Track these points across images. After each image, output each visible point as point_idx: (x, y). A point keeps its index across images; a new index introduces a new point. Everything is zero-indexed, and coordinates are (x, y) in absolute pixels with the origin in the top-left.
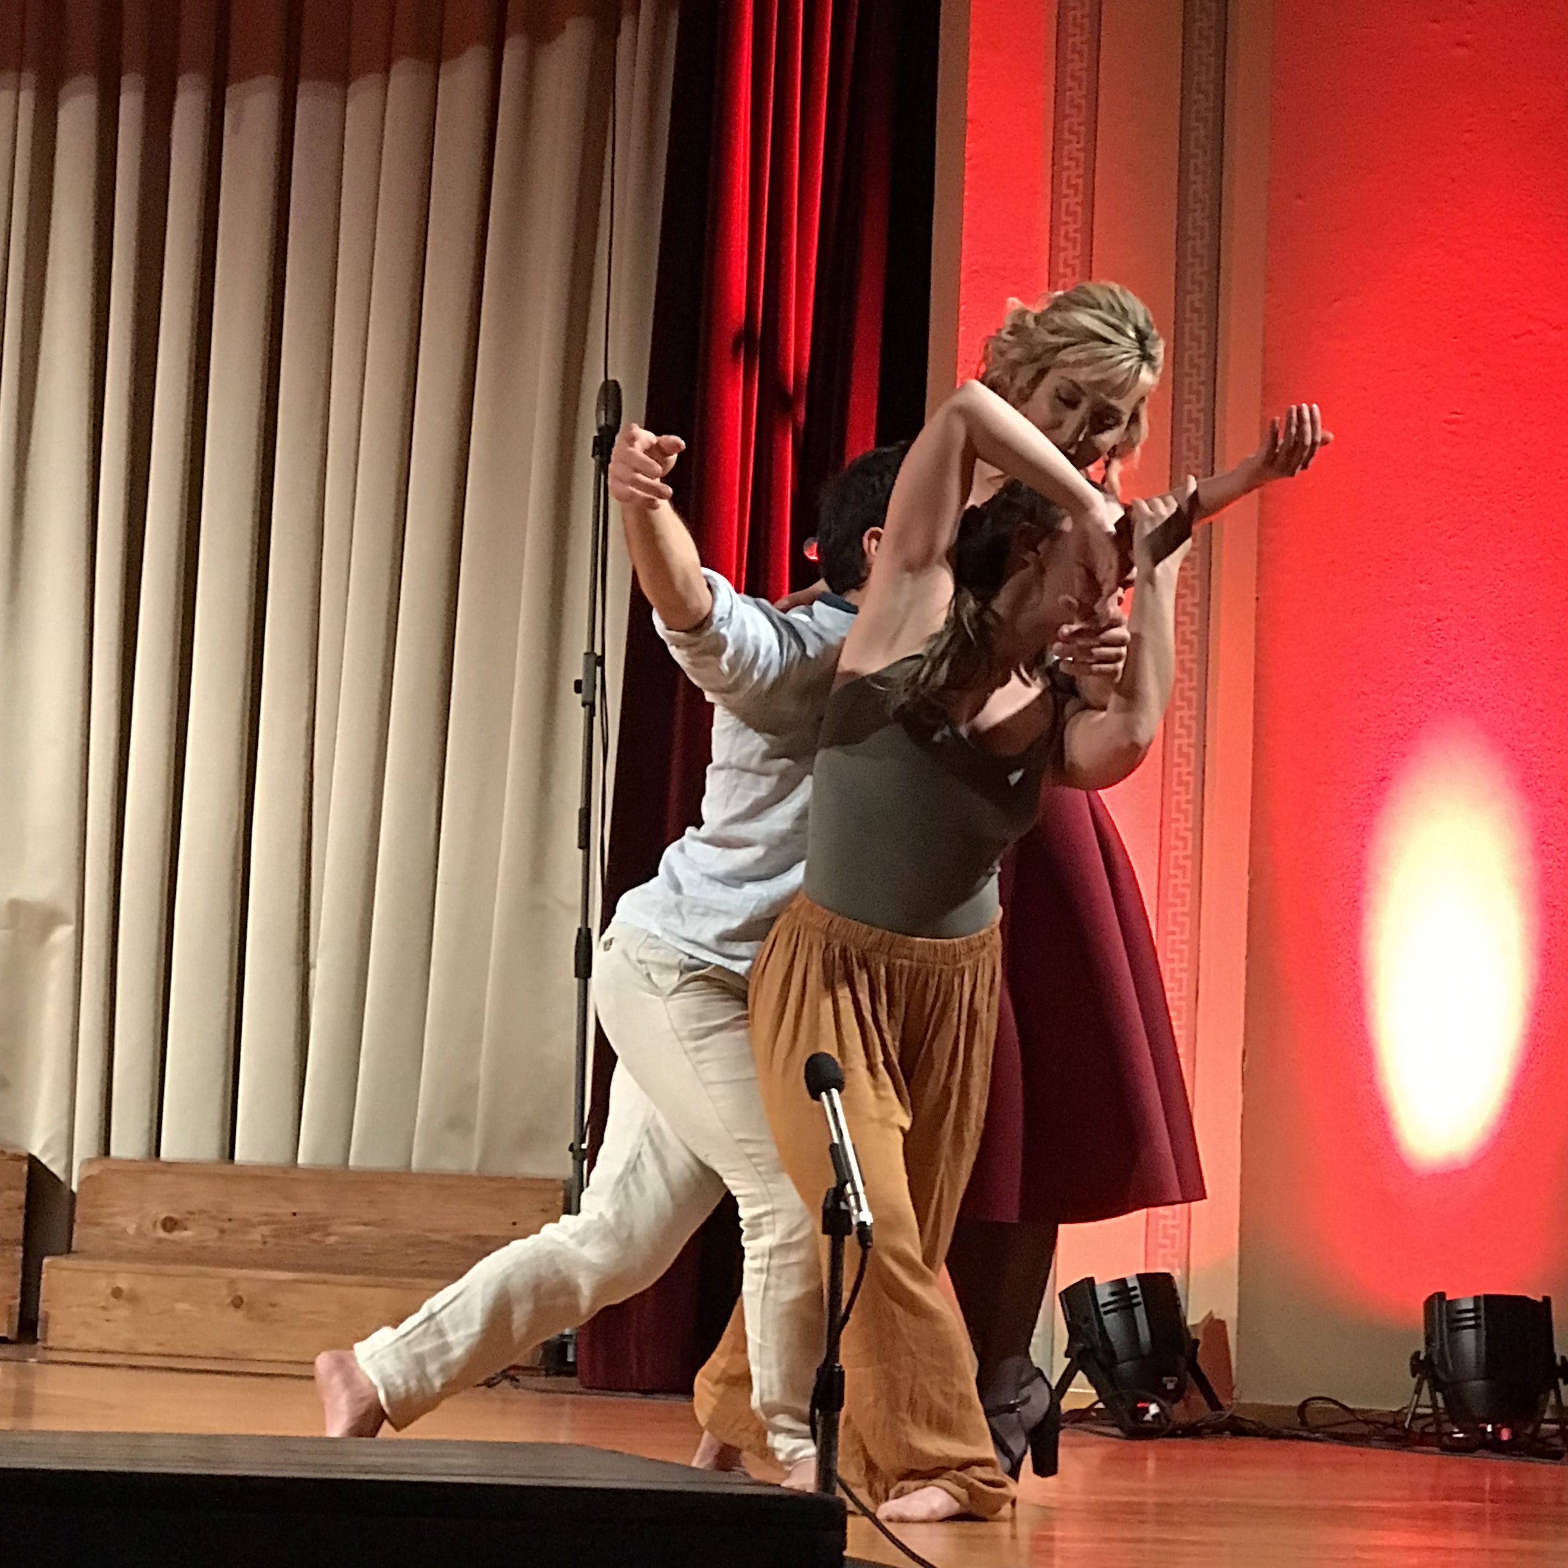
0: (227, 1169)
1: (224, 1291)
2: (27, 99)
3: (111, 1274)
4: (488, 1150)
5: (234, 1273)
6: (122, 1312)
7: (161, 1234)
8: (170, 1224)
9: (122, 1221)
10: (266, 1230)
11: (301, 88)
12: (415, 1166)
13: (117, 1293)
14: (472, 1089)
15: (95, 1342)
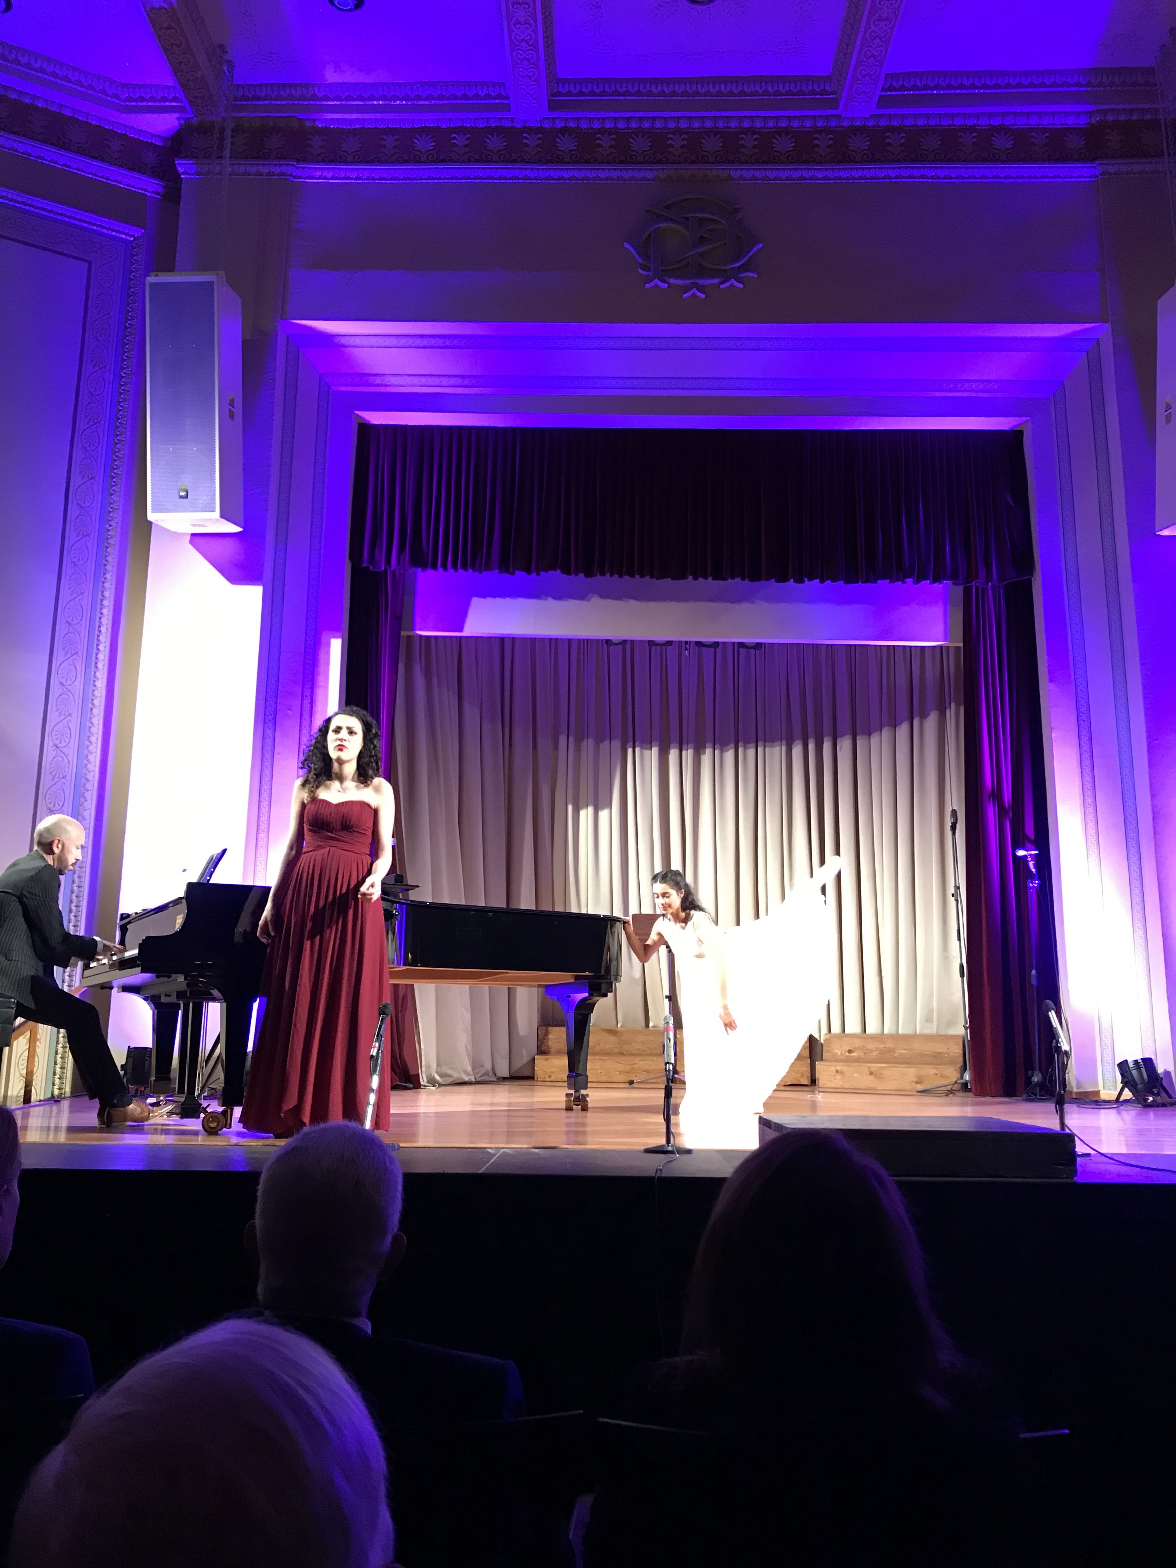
0: (864, 1035)
1: (867, 1070)
2: (784, 748)
3: (835, 1066)
4: (938, 1028)
5: (870, 1065)
6: (839, 1077)
7: (848, 1054)
8: (850, 1051)
9: (836, 1051)
10: (877, 1053)
11: (858, 737)
12: (918, 1033)
13: (837, 1071)
14: (932, 1010)
15: (832, 1085)
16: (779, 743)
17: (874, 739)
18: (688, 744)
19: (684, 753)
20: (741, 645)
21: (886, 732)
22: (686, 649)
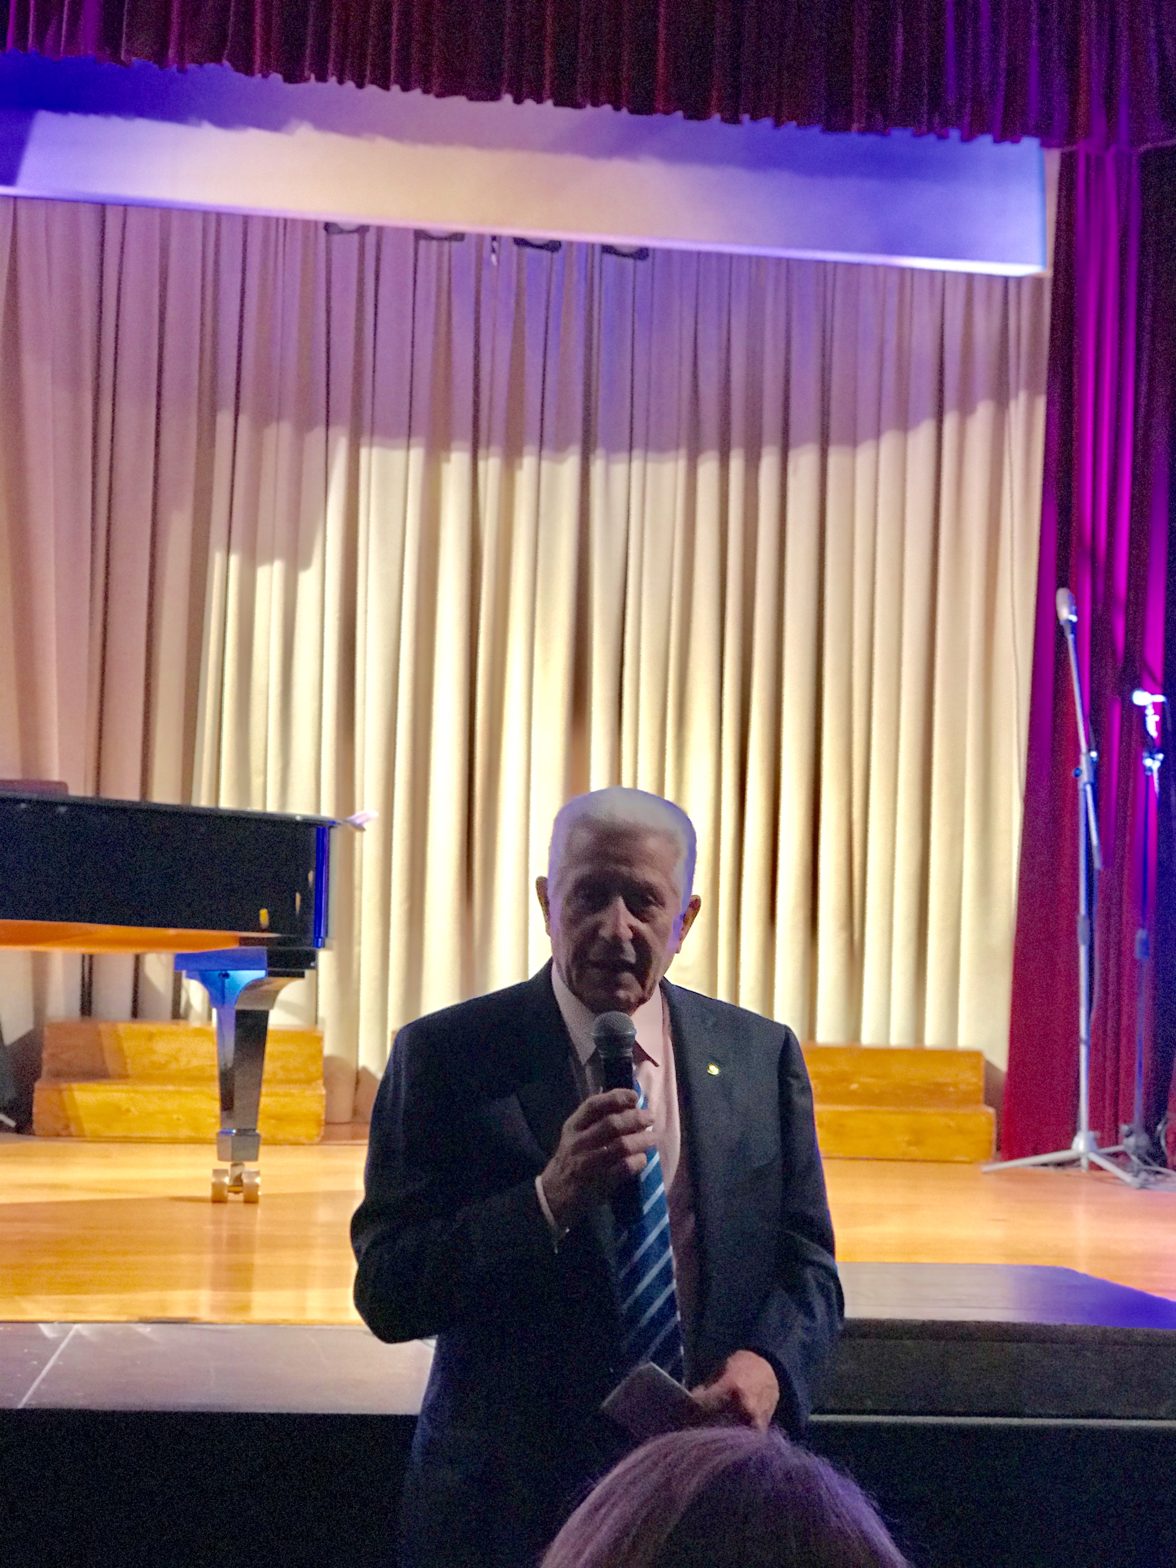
16: (672, 454)
17: (864, 455)
18: (488, 447)
19: (481, 464)
20: (608, 249)
21: (889, 442)
22: (494, 251)
